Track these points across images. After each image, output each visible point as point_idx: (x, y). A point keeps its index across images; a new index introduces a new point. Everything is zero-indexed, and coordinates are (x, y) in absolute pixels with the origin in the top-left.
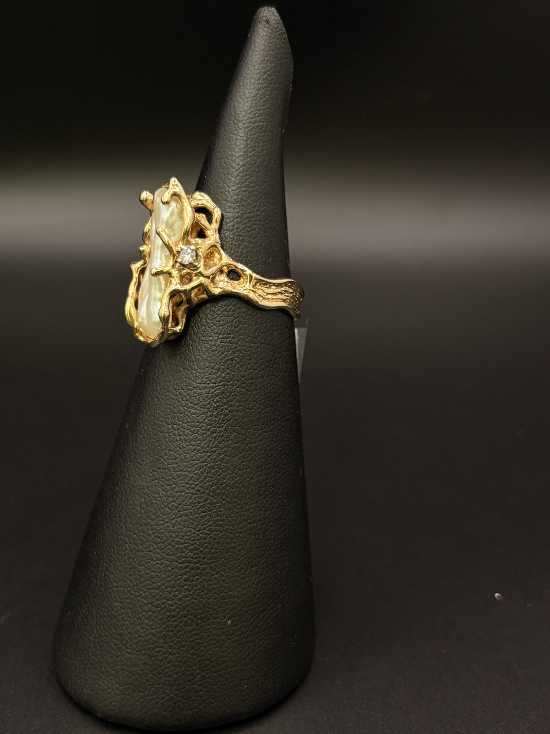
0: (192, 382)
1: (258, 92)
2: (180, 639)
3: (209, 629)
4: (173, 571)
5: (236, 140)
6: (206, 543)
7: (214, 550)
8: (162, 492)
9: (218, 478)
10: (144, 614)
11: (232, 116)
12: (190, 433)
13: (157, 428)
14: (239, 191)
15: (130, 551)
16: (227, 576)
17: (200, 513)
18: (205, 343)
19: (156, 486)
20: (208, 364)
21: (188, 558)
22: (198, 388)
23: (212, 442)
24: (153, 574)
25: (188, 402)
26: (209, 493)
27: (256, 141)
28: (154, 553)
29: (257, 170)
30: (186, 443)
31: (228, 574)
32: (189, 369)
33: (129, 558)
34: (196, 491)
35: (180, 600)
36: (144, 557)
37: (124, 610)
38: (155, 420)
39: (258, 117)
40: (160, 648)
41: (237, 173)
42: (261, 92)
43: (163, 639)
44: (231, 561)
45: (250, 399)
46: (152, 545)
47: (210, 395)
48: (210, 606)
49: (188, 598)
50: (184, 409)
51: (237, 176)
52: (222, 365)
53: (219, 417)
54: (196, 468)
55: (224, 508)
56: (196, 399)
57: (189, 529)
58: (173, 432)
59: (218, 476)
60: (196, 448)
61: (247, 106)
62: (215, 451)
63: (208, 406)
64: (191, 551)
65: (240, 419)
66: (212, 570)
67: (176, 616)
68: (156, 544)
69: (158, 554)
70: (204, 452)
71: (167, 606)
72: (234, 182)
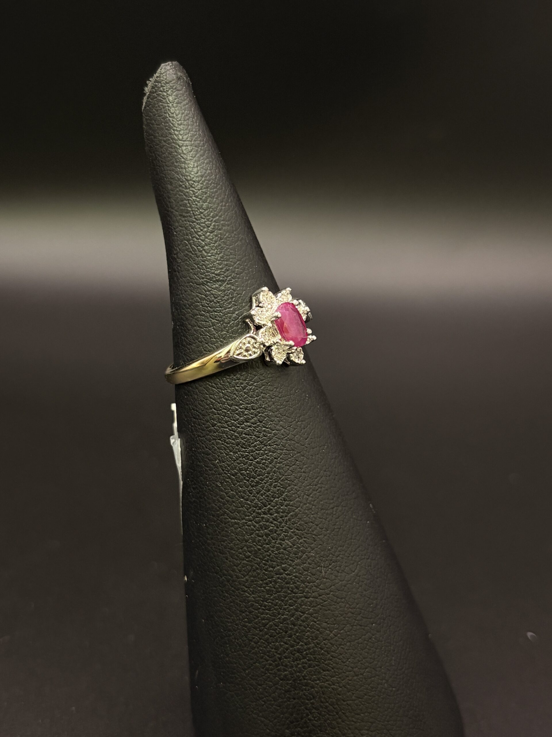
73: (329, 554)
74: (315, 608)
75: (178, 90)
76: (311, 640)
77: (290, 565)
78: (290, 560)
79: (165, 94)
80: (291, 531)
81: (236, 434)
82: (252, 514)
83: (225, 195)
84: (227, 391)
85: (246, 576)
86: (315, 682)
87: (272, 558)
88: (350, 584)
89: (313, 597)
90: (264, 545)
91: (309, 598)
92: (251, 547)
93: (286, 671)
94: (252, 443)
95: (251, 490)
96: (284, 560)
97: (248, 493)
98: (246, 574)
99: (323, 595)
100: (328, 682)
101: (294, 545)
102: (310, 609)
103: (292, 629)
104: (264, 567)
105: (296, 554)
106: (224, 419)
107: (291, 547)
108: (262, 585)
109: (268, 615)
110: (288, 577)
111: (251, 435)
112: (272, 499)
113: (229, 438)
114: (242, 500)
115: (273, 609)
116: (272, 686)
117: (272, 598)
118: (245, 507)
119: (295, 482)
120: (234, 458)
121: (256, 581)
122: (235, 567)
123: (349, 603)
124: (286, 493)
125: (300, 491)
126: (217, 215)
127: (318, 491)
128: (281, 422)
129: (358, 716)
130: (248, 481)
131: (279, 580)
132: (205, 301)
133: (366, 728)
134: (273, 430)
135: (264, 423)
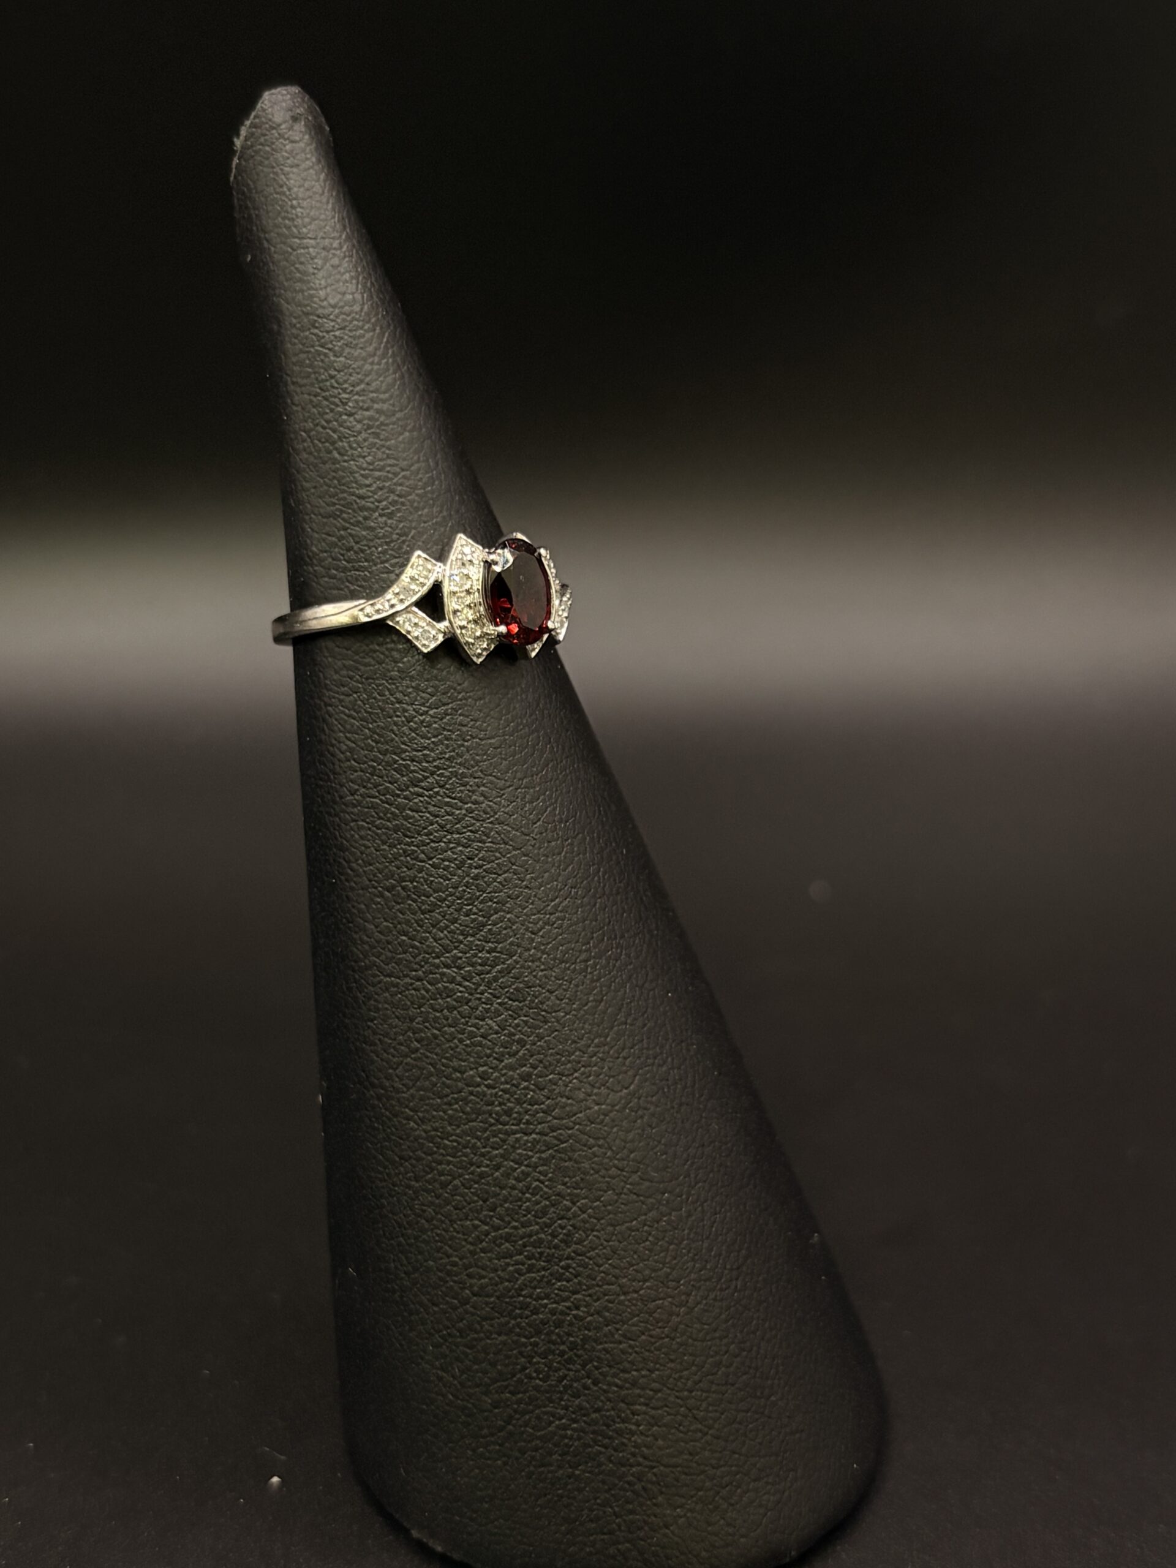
73: (574, 1052)
74: (543, 1155)
75: (293, 142)
76: (532, 1218)
77: (495, 1068)
78: (495, 1058)
79: (267, 148)
80: (499, 1001)
81: (393, 809)
82: (422, 967)
83: (381, 343)
84: (378, 726)
85: (411, 1088)
86: (540, 1302)
87: (460, 1053)
88: (617, 1111)
89: (537, 1134)
90: (446, 1028)
91: (531, 1134)
92: (421, 1031)
93: (484, 1277)
94: (424, 828)
95: (421, 920)
96: (482, 1058)
97: (415, 925)
98: (411, 1084)
99: (560, 1129)
100: (567, 1304)
101: (503, 1030)
102: (532, 1157)
103: (496, 1195)
104: (443, 1071)
105: (507, 1048)
106: (372, 781)
107: (497, 1033)
108: (440, 1105)
109: (451, 1166)
110: (489, 1092)
111: (422, 812)
112: (461, 937)
113: (380, 818)
114: (404, 938)
115: (460, 1154)
116: (458, 1308)
117: (458, 1131)
118: (410, 953)
119: (508, 905)
120: (390, 856)
121: (429, 1098)
122: (391, 1071)
123: (614, 1148)
124: (489, 927)
125: (517, 925)
126: (362, 381)
127: (555, 926)
128: (482, 788)
129: (627, 1376)
130: (415, 901)
131: (472, 1097)
132: (336, 550)
133: (642, 1400)
134: (467, 803)
135: (447, 789)
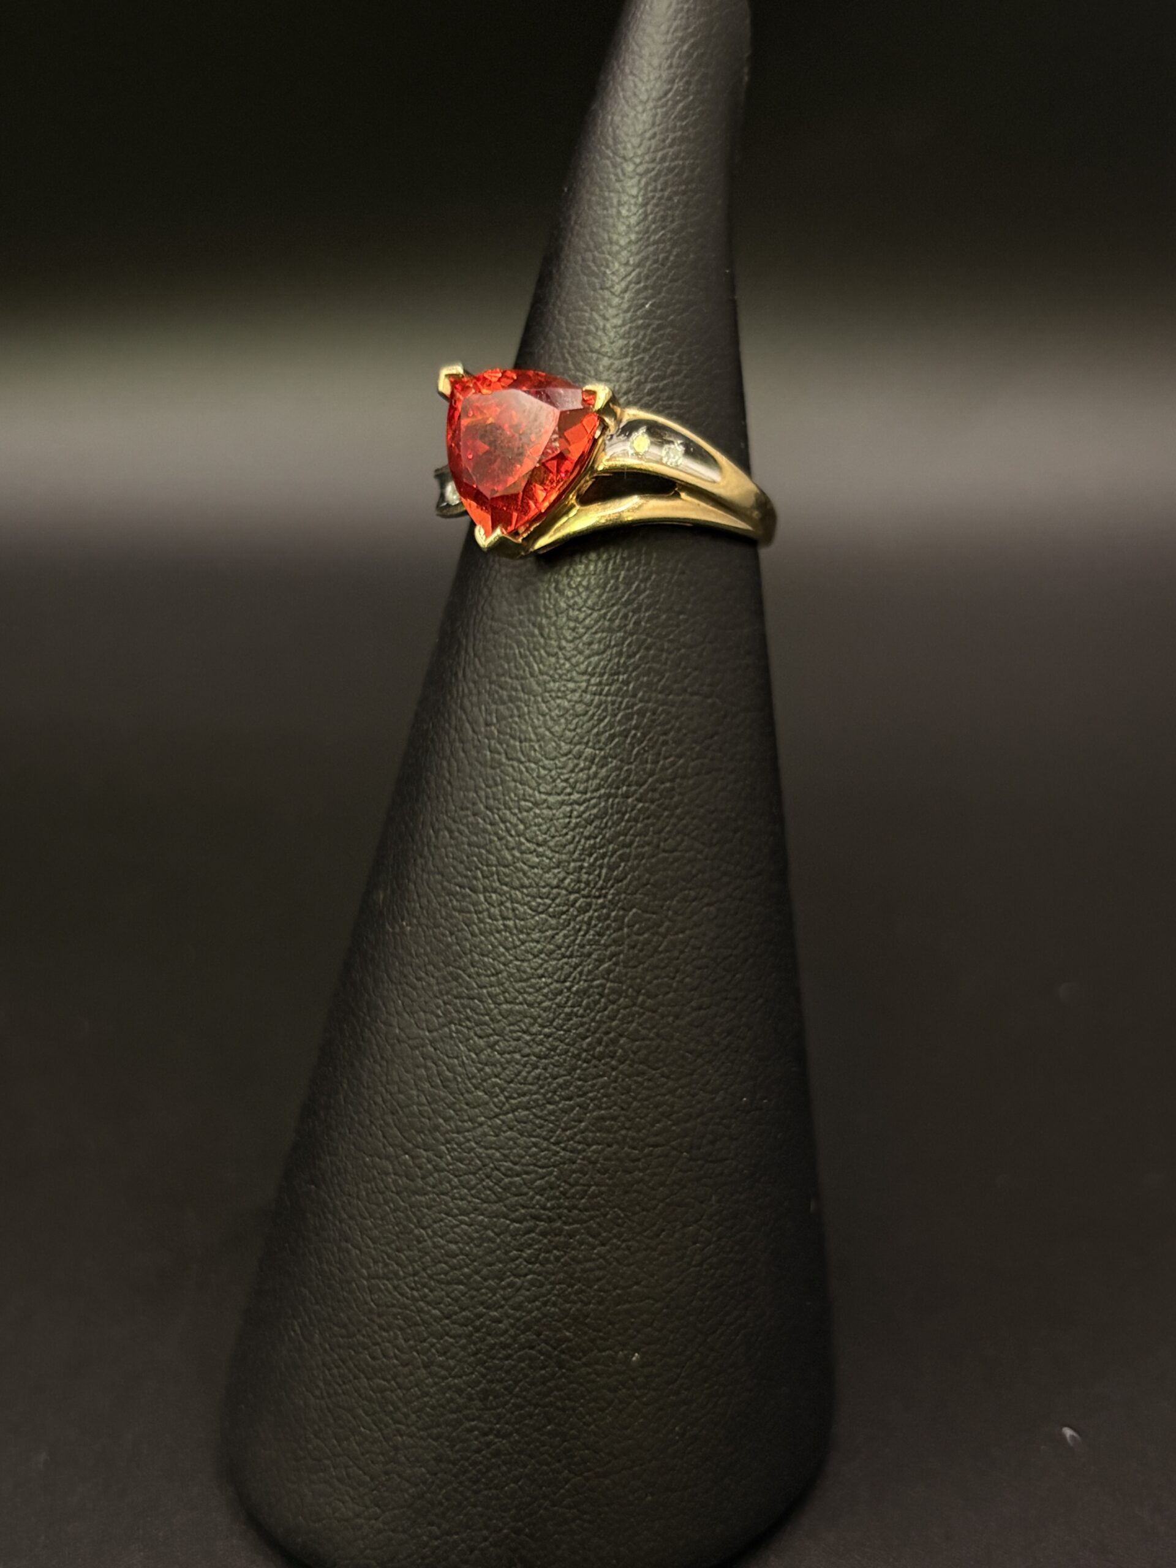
0: (531, 792)
1: (669, 86)
2: (519, 1400)
3: (589, 1374)
4: (498, 1240)
5: (620, 204)
6: (574, 1172)
7: (593, 1188)
8: (467, 1053)
9: (598, 1018)
10: (435, 1341)
11: (608, 147)
12: (529, 911)
13: (451, 900)
14: (631, 328)
15: (398, 1193)
16: (628, 1248)
17: (559, 1102)
18: (558, 697)
19: (452, 1037)
20: (565, 747)
21: (533, 1207)
22: (545, 805)
23: (582, 933)
24: (453, 1247)
25: (523, 840)
26: (579, 1055)
27: (669, 204)
28: (453, 1198)
29: (671, 274)
30: (521, 936)
31: (630, 1243)
32: (523, 759)
33: (394, 1211)
34: (548, 1049)
35: (518, 1307)
36: (429, 1208)
37: (387, 1331)
38: (446, 884)
39: (671, 146)
40: (473, 1420)
41: (623, 284)
42: (676, 86)
43: (481, 1401)
44: (634, 1214)
45: (668, 828)
46: (448, 1177)
47: (574, 821)
48: (588, 1320)
49: (538, 1303)
50: (513, 856)
51: (625, 290)
52: (601, 749)
53: (596, 873)
54: (545, 995)
55: (615, 1088)
56: (540, 830)
57: (533, 1139)
58: (488, 910)
59: (598, 1012)
60: (545, 947)
61: (644, 122)
62: (589, 955)
63: (571, 847)
64: (541, 1191)
65: (647, 876)
66: (594, 1237)
67: (508, 1346)
68: (456, 1176)
69: (462, 1199)
70: (564, 956)
71: (488, 1323)
72: (616, 307)
